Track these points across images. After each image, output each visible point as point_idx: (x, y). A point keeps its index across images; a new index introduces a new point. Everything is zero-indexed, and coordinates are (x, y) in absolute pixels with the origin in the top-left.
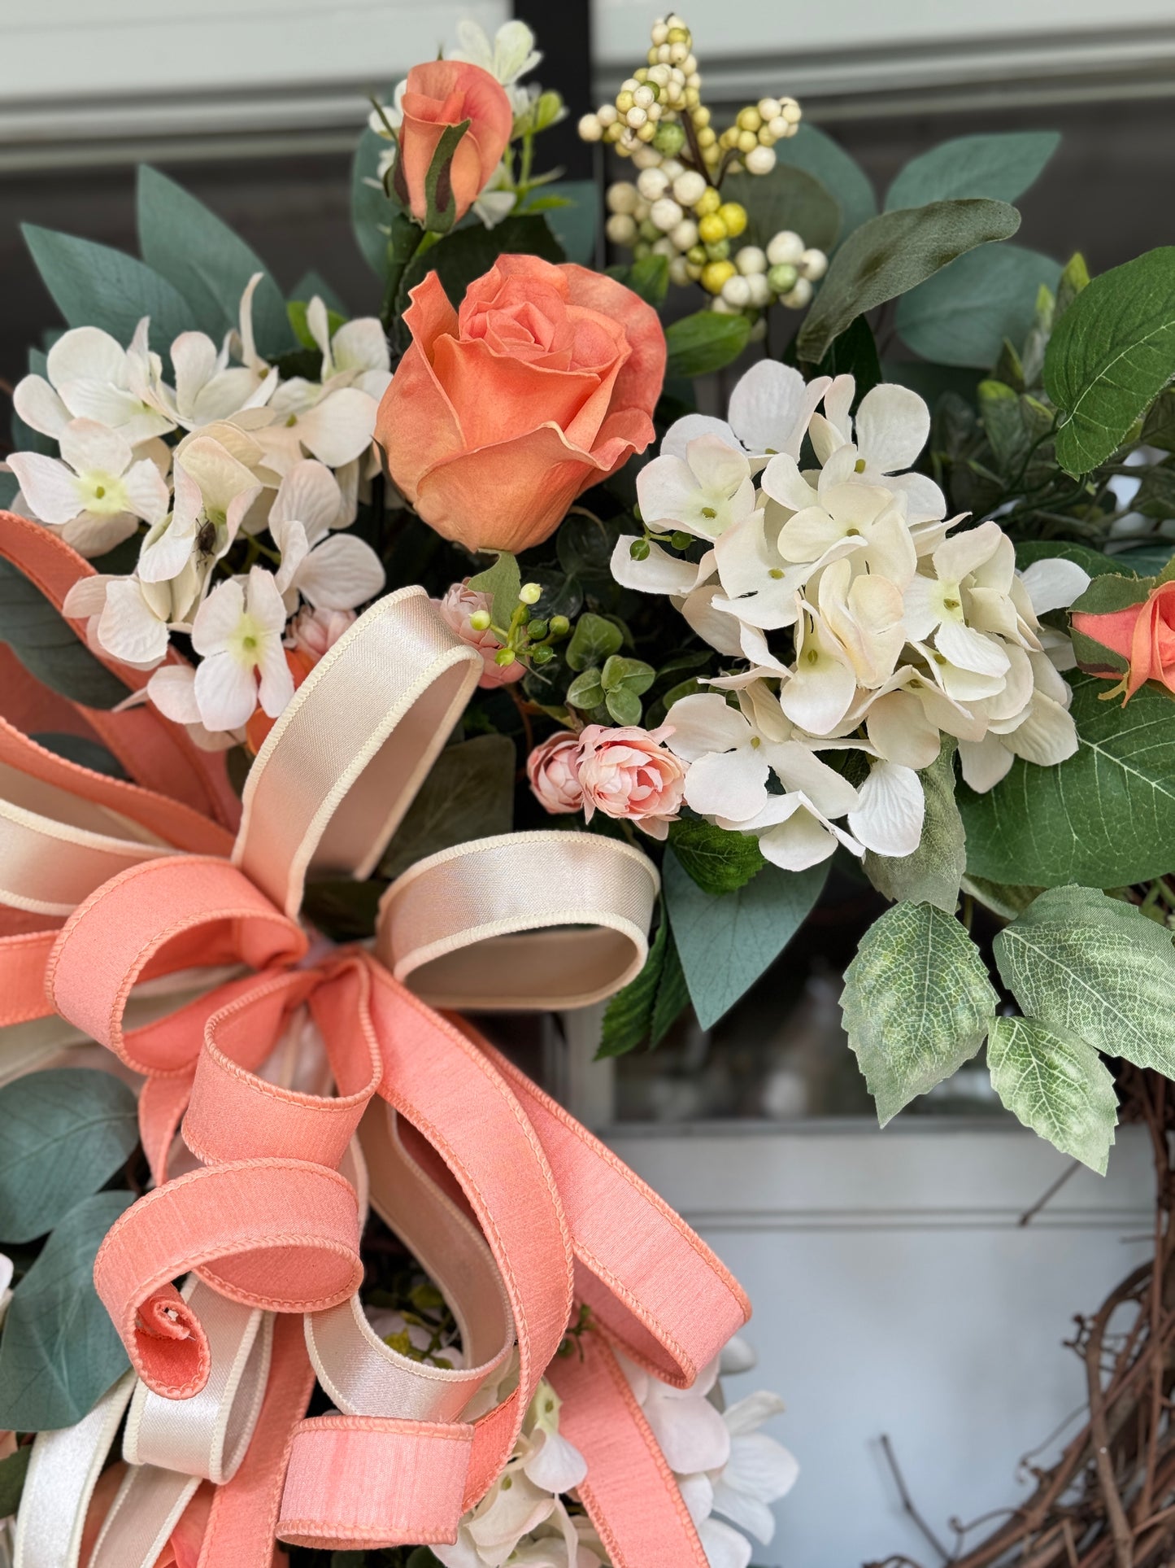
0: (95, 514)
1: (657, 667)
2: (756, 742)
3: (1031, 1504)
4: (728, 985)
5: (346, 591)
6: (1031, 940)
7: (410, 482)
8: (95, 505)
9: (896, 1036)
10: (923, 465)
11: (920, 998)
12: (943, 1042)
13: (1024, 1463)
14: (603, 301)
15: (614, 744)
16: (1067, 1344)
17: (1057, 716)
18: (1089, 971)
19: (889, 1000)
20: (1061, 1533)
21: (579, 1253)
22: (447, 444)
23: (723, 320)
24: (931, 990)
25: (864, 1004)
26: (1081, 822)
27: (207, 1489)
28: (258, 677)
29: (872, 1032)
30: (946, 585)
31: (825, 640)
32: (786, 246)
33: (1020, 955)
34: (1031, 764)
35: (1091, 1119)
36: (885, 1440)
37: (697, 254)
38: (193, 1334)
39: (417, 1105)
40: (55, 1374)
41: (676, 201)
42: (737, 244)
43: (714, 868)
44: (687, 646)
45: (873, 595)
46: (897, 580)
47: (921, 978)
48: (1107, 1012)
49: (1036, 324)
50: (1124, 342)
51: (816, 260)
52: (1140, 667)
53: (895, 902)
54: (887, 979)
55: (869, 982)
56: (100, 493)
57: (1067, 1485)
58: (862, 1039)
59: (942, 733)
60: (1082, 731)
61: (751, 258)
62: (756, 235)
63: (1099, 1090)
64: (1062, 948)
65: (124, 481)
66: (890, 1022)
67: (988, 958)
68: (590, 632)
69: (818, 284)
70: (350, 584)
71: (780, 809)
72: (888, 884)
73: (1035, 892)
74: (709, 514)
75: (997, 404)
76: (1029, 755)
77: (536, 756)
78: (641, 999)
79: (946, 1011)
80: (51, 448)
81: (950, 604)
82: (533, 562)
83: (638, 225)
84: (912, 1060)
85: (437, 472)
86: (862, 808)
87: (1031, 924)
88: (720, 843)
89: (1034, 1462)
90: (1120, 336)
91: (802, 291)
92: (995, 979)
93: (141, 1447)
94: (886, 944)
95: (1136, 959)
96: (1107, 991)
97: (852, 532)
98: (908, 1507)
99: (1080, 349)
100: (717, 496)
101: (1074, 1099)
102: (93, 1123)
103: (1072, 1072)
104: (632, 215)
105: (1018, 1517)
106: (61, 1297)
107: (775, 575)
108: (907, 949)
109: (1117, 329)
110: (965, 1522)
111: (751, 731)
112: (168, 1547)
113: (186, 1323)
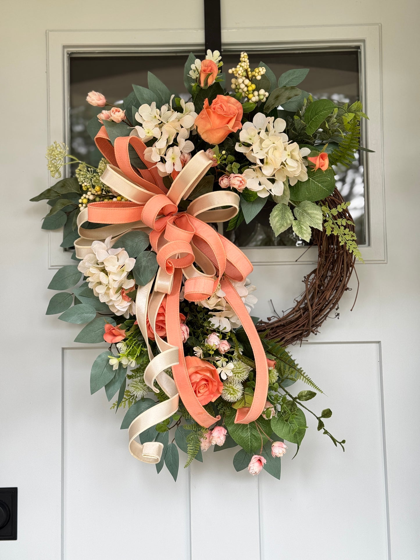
0: (148, 136)
1: (240, 164)
2: (257, 177)
3: (296, 307)
4: (251, 217)
5: (188, 150)
6: (299, 209)
7: (201, 132)
8: (148, 135)
9: (278, 224)
10: (284, 132)
11: (282, 218)
12: (285, 225)
13: (295, 300)
14: (233, 102)
15: (236, 177)
16: (303, 281)
17: (305, 173)
18: (308, 214)
19: (277, 219)
20: (301, 311)
21: (227, 258)
22: (209, 126)
23: (251, 104)
24: (284, 217)
25: (273, 219)
26: (308, 191)
27: (166, 295)
28: (174, 165)
29: (274, 224)
30: (288, 152)
31: (269, 161)
32: (262, 92)
33: (298, 212)
34: (300, 181)
35: (307, 235)
36: (271, 300)
37: (247, 93)
38: (172, 266)
39: (201, 235)
40: (140, 278)
41: (244, 84)
42: (254, 91)
43: (249, 197)
44: (245, 160)
45: (277, 153)
46: (281, 151)
47: (282, 215)
48: (311, 220)
49: (303, 105)
51: (267, 94)
52: (317, 166)
53: (278, 203)
54: (277, 215)
55: (274, 216)
56: (148, 133)
57: (301, 304)
58: (273, 224)
59: (286, 176)
60: (309, 176)
61: (256, 93)
62: (258, 89)
63: (309, 231)
64: (304, 210)
65: (152, 131)
66: (277, 222)
67: (293, 212)
68: (229, 158)
69: (267, 98)
70: (188, 149)
71: (261, 188)
72: (277, 200)
73: (300, 202)
74: (250, 139)
75: (297, 120)
76: (300, 180)
77: (220, 178)
78: (235, 220)
79: (286, 220)
80: (141, 125)
81: (289, 155)
82: (221, 146)
83: (236, 86)
84: (280, 227)
85: (206, 132)
86: (274, 188)
87: (299, 207)
88: (251, 193)
89: (296, 299)
90: (316, 113)
91: (265, 99)
92: (294, 215)
93: (157, 288)
94: (277, 210)
95: (315, 212)
96: (311, 217)
97: (274, 143)
98: (275, 311)
99: (310, 114)
100: (252, 136)
101: (305, 232)
102: (142, 240)
103: (305, 228)
104: (235, 84)
105: (294, 309)
106: (140, 267)
107: (261, 150)
108: (280, 211)
109: (316, 112)
110: (284, 311)
111: (257, 175)
112: (162, 304)
113: (171, 264)
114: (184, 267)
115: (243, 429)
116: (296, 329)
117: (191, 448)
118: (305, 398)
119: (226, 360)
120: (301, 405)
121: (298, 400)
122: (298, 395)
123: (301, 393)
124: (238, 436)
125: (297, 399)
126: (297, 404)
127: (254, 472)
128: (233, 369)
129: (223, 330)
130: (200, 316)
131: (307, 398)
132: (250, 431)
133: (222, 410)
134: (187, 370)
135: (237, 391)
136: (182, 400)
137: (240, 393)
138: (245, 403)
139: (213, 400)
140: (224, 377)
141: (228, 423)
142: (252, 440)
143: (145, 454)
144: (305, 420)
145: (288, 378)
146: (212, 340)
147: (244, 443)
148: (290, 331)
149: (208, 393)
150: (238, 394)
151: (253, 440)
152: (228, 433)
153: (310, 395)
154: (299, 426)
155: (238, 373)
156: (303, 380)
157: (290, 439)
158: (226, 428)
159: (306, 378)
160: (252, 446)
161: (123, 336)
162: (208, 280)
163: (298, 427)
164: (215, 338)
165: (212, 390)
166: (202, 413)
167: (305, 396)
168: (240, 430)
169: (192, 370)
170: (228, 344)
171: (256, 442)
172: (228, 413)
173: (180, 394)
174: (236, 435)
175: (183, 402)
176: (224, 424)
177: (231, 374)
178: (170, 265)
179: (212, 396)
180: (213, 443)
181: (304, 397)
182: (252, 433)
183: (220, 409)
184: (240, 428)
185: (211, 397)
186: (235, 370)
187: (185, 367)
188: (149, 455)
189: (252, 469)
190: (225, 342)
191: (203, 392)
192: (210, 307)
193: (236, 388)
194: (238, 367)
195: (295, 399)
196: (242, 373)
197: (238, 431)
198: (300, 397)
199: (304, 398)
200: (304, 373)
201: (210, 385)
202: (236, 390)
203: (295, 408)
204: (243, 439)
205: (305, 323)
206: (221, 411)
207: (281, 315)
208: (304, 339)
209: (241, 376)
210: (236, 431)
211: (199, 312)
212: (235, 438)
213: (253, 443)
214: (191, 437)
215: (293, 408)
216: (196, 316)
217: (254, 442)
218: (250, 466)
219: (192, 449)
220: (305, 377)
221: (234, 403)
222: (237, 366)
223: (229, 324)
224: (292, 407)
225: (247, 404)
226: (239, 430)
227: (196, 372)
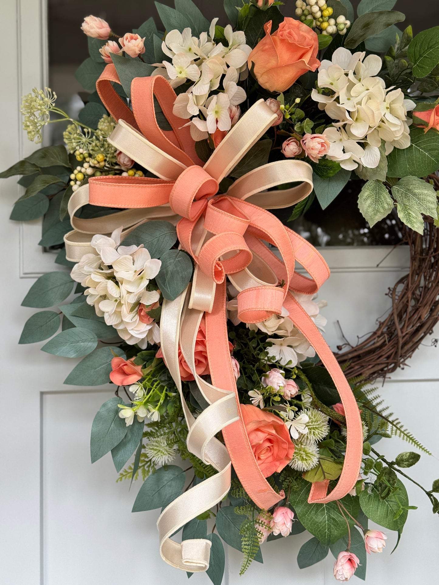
0: (179, 78)
1: (314, 122)
2: (341, 140)
3: (378, 330)
4: (328, 200)
5: (237, 101)
6: (401, 188)
7: (259, 73)
8: (179, 75)
9: (370, 209)
10: (379, 75)
11: (376, 201)
12: (382, 211)
13: (377, 320)
14: (303, 30)
15: (315, 137)
16: (386, 294)
17: (407, 137)
18: (415, 194)
19: (369, 202)
20: (385, 336)
21: (297, 259)
22: (273, 63)
23: (325, 36)
24: (378, 199)
25: (363, 202)
26: (410, 163)
27: (205, 314)
28: (217, 121)
29: (365, 209)
30: (386, 104)
31: (362, 115)
32: (342, 19)
33: (398, 191)
34: (398, 149)
35: (419, 224)
36: (338, 321)
37: (321, 19)
38: (222, 269)
39: (259, 225)
40: (166, 289)
41: (318, 6)
42: (330, 17)
43: (327, 171)
45: (373, 105)
46: (379, 101)
47: (376, 197)
48: (419, 203)
50: (431, 48)
51: (348, 23)
52: (431, 124)
53: (367, 180)
54: (368, 197)
55: (364, 197)
56: (181, 73)
58: (363, 210)
59: (382, 139)
60: (412, 141)
61: (332, 21)
62: (334, 16)
63: (420, 219)
64: (408, 190)
65: (186, 70)
66: (369, 206)
67: (390, 192)
68: (298, 113)
69: (349, 29)
70: (238, 99)
71: (347, 156)
72: (365, 176)
73: (399, 179)
74: (332, 84)
75: (390, 62)
76: (398, 147)
77: (285, 142)
78: (303, 204)
79: (382, 204)
80: (170, 60)
81: (387, 108)
82: (289, 94)
83: (303, 11)
84: (375, 214)
85: (270, 71)
86: (364, 156)
87: (400, 185)
88: (330, 165)
89: (379, 320)
90: (430, 46)
91: (345, 31)
92: (392, 197)
93: (194, 304)
94: (367, 189)
95: (426, 192)
96: (419, 199)
97: (368, 90)
98: (343, 336)
99: (418, 48)
100: (334, 80)
101: (415, 220)
102: (166, 234)
103: (414, 215)
104: (301, 8)
105: (375, 333)
106: (165, 273)
107: (349, 99)
108: (373, 190)
109: (429, 45)
110: (360, 336)
111: (341, 137)
112: (200, 327)
113: (221, 267)
114: (232, 272)
115: (317, 510)
116: (378, 361)
117: (247, 543)
118: (407, 463)
119: (294, 409)
120: (402, 473)
121: (396, 466)
122: (396, 459)
123: (401, 455)
124: (310, 521)
125: (394, 464)
126: (396, 472)
127: (344, 579)
128: (308, 423)
129: (287, 364)
130: (252, 344)
131: (410, 463)
132: (327, 513)
133: (287, 482)
134: (244, 426)
135: (312, 455)
136: (237, 472)
137: (316, 458)
138: (324, 472)
139: (279, 471)
140: (295, 436)
141: (295, 502)
142: (330, 526)
143: (186, 560)
144: (406, 495)
145: (378, 434)
146: (274, 380)
147: (320, 531)
148: (369, 365)
149: (271, 459)
150: (313, 460)
151: (332, 526)
152: (295, 517)
153: (413, 458)
154: (403, 506)
155: (313, 428)
156: (400, 436)
157: (389, 525)
158: (293, 510)
159: (404, 434)
160: (330, 536)
161: (139, 375)
164: (279, 377)
165: (277, 455)
166: (264, 491)
167: (407, 460)
168: (313, 512)
169: (252, 426)
170: (296, 386)
171: (336, 529)
172: (295, 486)
173: (233, 463)
174: (307, 519)
175: (238, 475)
176: (289, 503)
177: (306, 431)
178: (219, 268)
179: (278, 463)
180: (276, 533)
181: (406, 461)
182: (330, 515)
183: (283, 481)
184: (313, 509)
185: (276, 466)
186: (310, 424)
187: (242, 422)
188: (194, 561)
189: (341, 574)
190: (291, 382)
191: (265, 457)
192: (268, 330)
193: (310, 451)
194: (314, 420)
195: (391, 464)
196: (320, 429)
197: (310, 513)
198: (400, 461)
199: (405, 463)
200: (402, 427)
201: (276, 449)
202: (309, 453)
203: (394, 479)
204: (318, 525)
205: (391, 354)
206: (285, 485)
207: (354, 343)
209: (319, 434)
210: (307, 513)
211: (250, 340)
212: (305, 522)
213: (332, 531)
214: (246, 526)
215: (391, 479)
216: (246, 345)
217: (333, 529)
218: (337, 569)
219: (248, 545)
220: (403, 432)
221: (306, 472)
222: (313, 417)
223: (294, 355)
224: (390, 476)
225: (328, 475)
226: (311, 511)
227: (258, 430)
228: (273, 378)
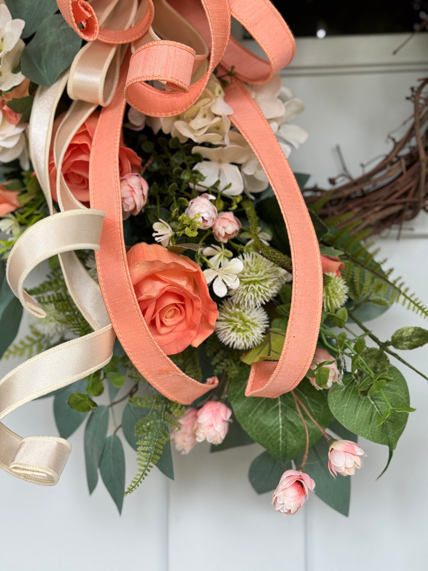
3: (391, 153)
13: (389, 137)
16: (408, 98)
20: (402, 163)
27: (99, 109)
36: (338, 148)
38: (93, 16)
40: (42, 72)
57: (402, 147)
89: (393, 136)
93: (74, 90)
105: (387, 158)
106: (43, 47)
112: (84, 125)
113: (90, 12)
115: (268, 408)
116: (390, 201)
117: (146, 449)
118: (408, 343)
119: (227, 253)
120: (399, 359)
121: (391, 348)
122: (393, 337)
123: (401, 331)
124: (255, 424)
125: (389, 345)
126: (390, 357)
127: (286, 511)
128: (243, 273)
129: (225, 189)
130: (176, 160)
131: (412, 343)
132: (282, 414)
133: (222, 366)
134: (128, 269)
135: (252, 324)
136: (121, 340)
137: (258, 328)
138: (270, 350)
139: (197, 343)
140: (220, 291)
141: (234, 396)
142: (286, 433)
143: (16, 466)
144: (407, 392)
145: (369, 301)
146: (195, 209)
147: (270, 439)
148: (376, 206)
149: (183, 326)
150: (254, 331)
151: (290, 433)
152: (233, 417)
153: (420, 336)
154: (393, 406)
155: (254, 282)
156: (404, 304)
157: (372, 435)
158: (229, 406)
159: (411, 301)
160: (286, 447)
161: (12, 204)
162: (178, 49)
163: (391, 407)
164: (203, 204)
165: (191, 320)
166: (167, 372)
167: (409, 339)
168: (260, 412)
169: (140, 271)
170: (235, 222)
171: (295, 439)
172: (234, 372)
173: (115, 326)
174: (251, 421)
175: (123, 345)
176: (226, 396)
177: (235, 284)
178: (86, 13)
179: (193, 333)
180: (200, 438)
181: (407, 340)
182: (286, 417)
183: (217, 364)
184: (260, 407)
185: (190, 336)
186: (246, 275)
187: (125, 263)
188: (26, 468)
189: (281, 503)
190: (229, 215)
191: (173, 323)
192: (196, 136)
193: (249, 318)
194: (254, 269)
195: (384, 346)
196: (263, 284)
197: (256, 412)
198: (397, 341)
199: (405, 343)
200: (407, 290)
201: (189, 309)
202: (248, 321)
203: (384, 366)
204: (267, 431)
205: (409, 190)
206: (219, 369)
207: (356, 173)
208: (405, 225)
209: (260, 290)
210: (250, 412)
211: (173, 151)
212: (248, 426)
213: (290, 440)
214: (148, 424)
215: (379, 366)
216: (167, 160)
217: (291, 438)
218: (276, 496)
219: (148, 452)
220: (409, 299)
221: (246, 351)
222: (252, 266)
223: (238, 176)
224: (378, 362)
225: (275, 354)
226: (257, 410)
227: (153, 277)
228: (195, 205)
